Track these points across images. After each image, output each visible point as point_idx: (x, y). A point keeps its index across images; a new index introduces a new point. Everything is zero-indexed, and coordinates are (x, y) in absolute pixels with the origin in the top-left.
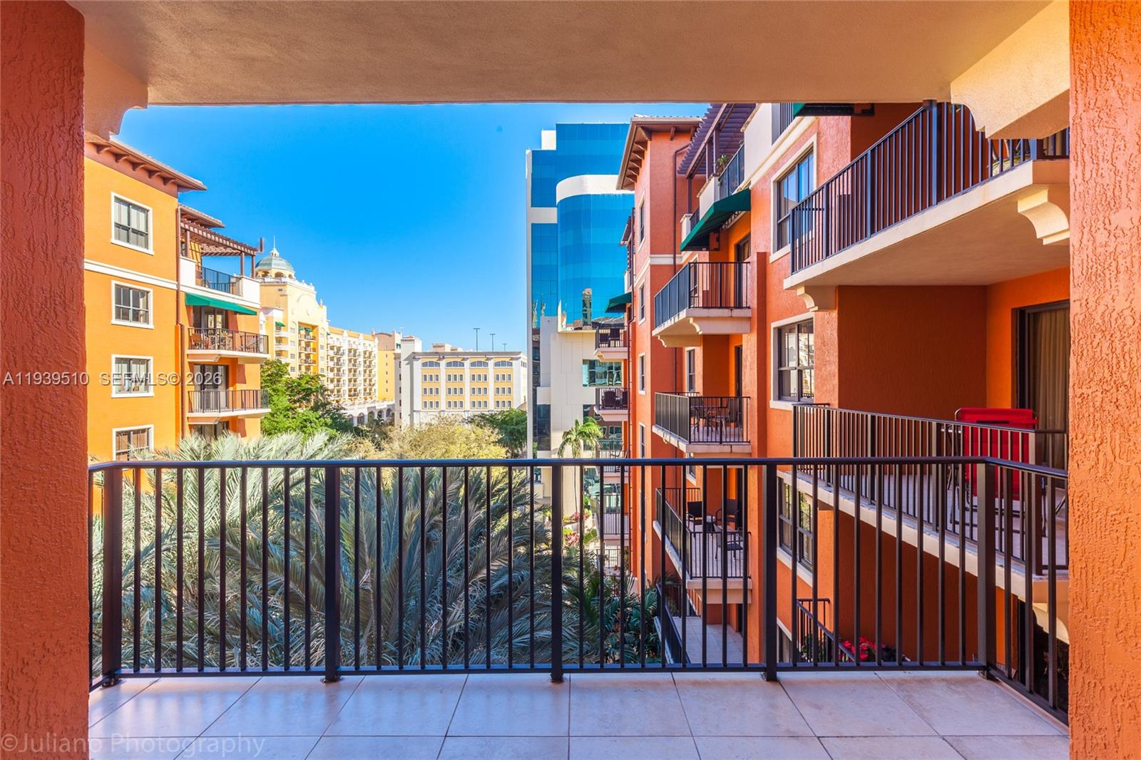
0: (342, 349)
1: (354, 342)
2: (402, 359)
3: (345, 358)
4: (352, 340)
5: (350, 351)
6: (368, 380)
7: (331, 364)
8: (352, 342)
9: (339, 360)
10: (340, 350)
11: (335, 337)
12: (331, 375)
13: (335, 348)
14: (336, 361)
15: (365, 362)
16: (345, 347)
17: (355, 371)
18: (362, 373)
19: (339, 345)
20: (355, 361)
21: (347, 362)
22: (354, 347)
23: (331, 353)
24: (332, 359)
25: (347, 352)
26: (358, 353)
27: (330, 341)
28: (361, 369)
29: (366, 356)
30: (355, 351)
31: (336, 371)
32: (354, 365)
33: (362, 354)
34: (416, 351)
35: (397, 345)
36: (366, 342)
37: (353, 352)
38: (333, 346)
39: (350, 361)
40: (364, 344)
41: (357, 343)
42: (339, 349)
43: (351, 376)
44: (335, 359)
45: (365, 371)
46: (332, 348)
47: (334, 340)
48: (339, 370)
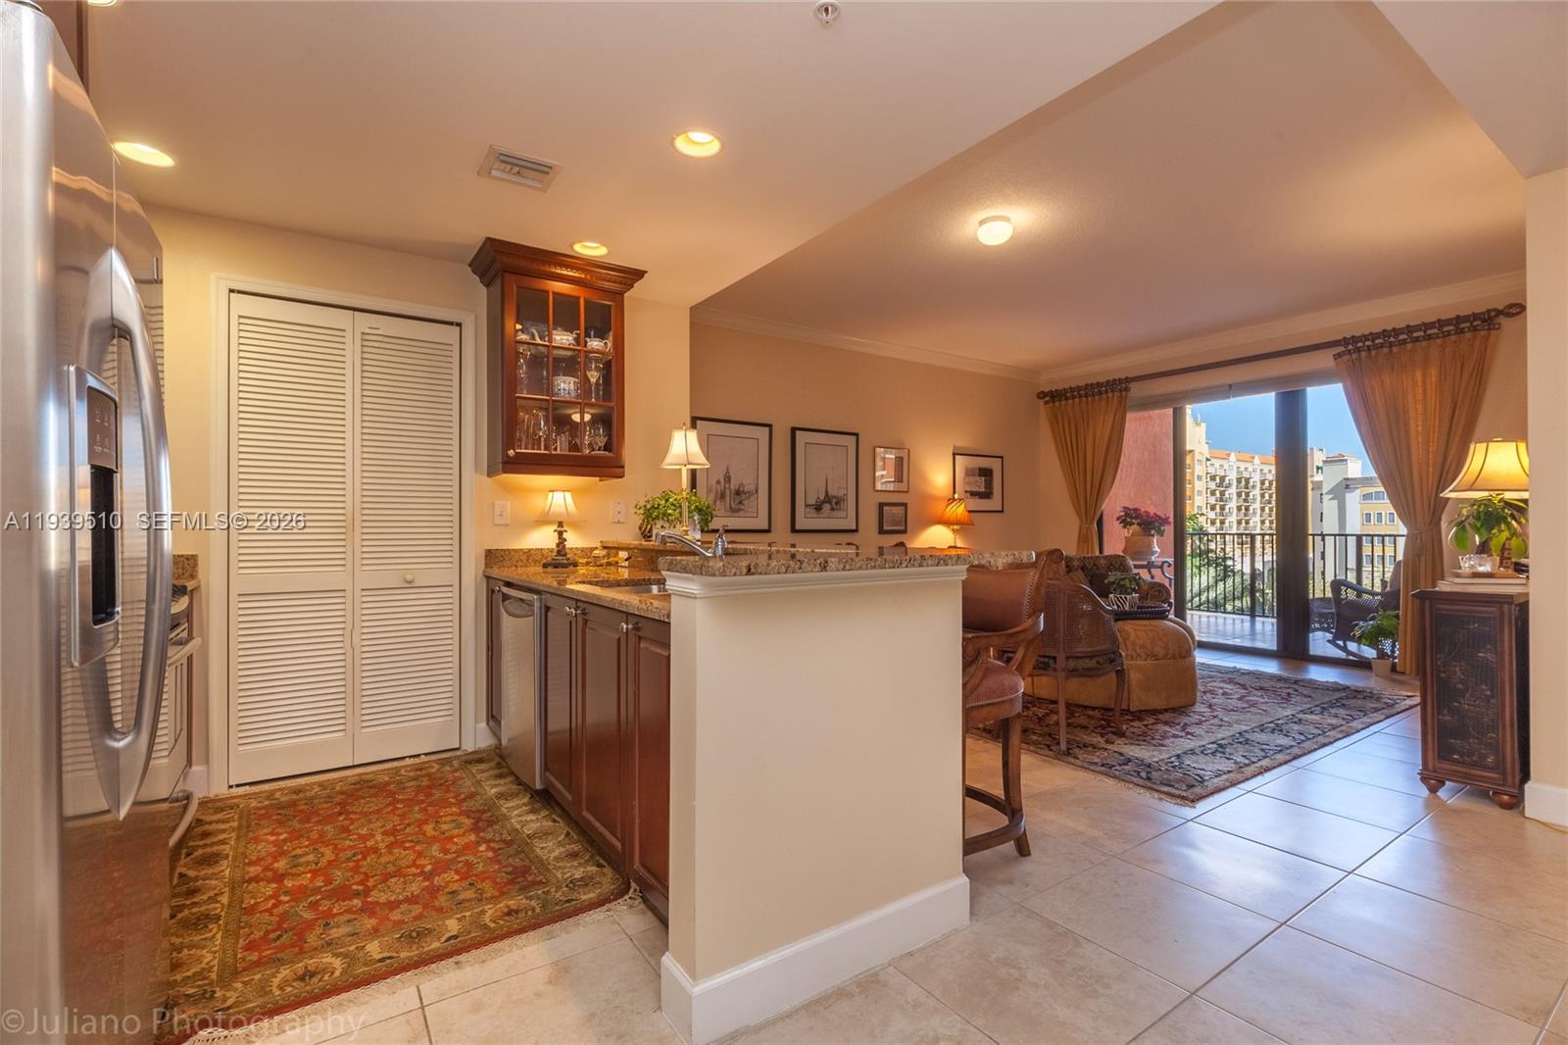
0: (1227, 479)
1: (1246, 469)
2: (1324, 491)
3: (1233, 490)
4: (1242, 466)
5: (1239, 481)
6: (1267, 522)
7: (1212, 500)
8: (1242, 469)
9: (1222, 494)
10: (1224, 480)
11: (1217, 463)
12: (1212, 515)
13: (1218, 478)
14: (1218, 495)
15: (1263, 496)
16: (1232, 476)
17: (1247, 509)
18: (1259, 512)
19: (1223, 474)
20: (1247, 494)
21: (1235, 497)
22: (1246, 475)
23: (1212, 485)
24: (1213, 493)
25: (1235, 483)
26: (1251, 484)
27: (1211, 470)
29: (1264, 487)
30: (1247, 480)
31: (1218, 510)
32: (1245, 501)
33: (1258, 485)
34: (1349, 476)
35: (1318, 468)
36: (1263, 467)
37: (1243, 483)
38: (1215, 476)
39: (1239, 495)
40: (1261, 470)
41: (1250, 469)
42: (1223, 478)
43: (1242, 516)
44: (1218, 493)
45: (1263, 509)
46: (1213, 478)
47: (1216, 467)
48: (1222, 508)
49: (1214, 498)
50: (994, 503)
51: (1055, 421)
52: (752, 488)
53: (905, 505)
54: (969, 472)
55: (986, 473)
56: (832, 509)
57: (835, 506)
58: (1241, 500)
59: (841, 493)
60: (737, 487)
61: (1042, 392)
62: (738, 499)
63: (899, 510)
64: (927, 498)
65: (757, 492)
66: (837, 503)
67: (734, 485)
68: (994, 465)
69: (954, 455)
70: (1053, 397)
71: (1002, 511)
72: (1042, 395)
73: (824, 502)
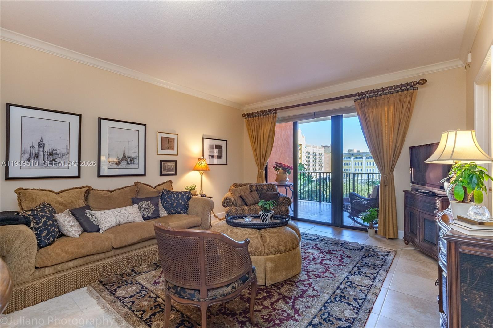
1: (315, 150)
3: (311, 156)
5: (313, 153)
6: (320, 165)
7: (306, 159)
9: (309, 157)
11: (308, 148)
12: (306, 163)
13: (308, 152)
15: (319, 158)
17: (315, 161)
18: (318, 162)
20: (315, 157)
21: (312, 158)
22: (315, 152)
24: (307, 157)
25: (312, 154)
26: (316, 154)
27: (306, 150)
28: (317, 161)
29: (320, 155)
30: (315, 153)
33: (318, 155)
36: (319, 149)
39: (313, 157)
40: (319, 151)
42: (309, 153)
43: (314, 164)
44: (308, 157)
45: (319, 161)
46: (307, 153)
47: (308, 150)
48: (309, 161)
49: (307, 158)
50: (223, 160)
51: (249, 126)
52: (64, 151)
53: (176, 161)
54: (211, 147)
55: (219, 147)
56: (128, 164)
57: (130, 162)
58: (314, 159)
59: (134, 155)
60: (50, 151)
61: (244, 114)
62: (52, 157)
63: (172, 164)
64: (188, 158)
65: (68, 154)
66: (131, 161)
67: (47, 149)
68: (223, 144)
69: (203, 138)
70: (248, 116)
71: (227, 164)
72: (244, 115)
73: (122, 160)
